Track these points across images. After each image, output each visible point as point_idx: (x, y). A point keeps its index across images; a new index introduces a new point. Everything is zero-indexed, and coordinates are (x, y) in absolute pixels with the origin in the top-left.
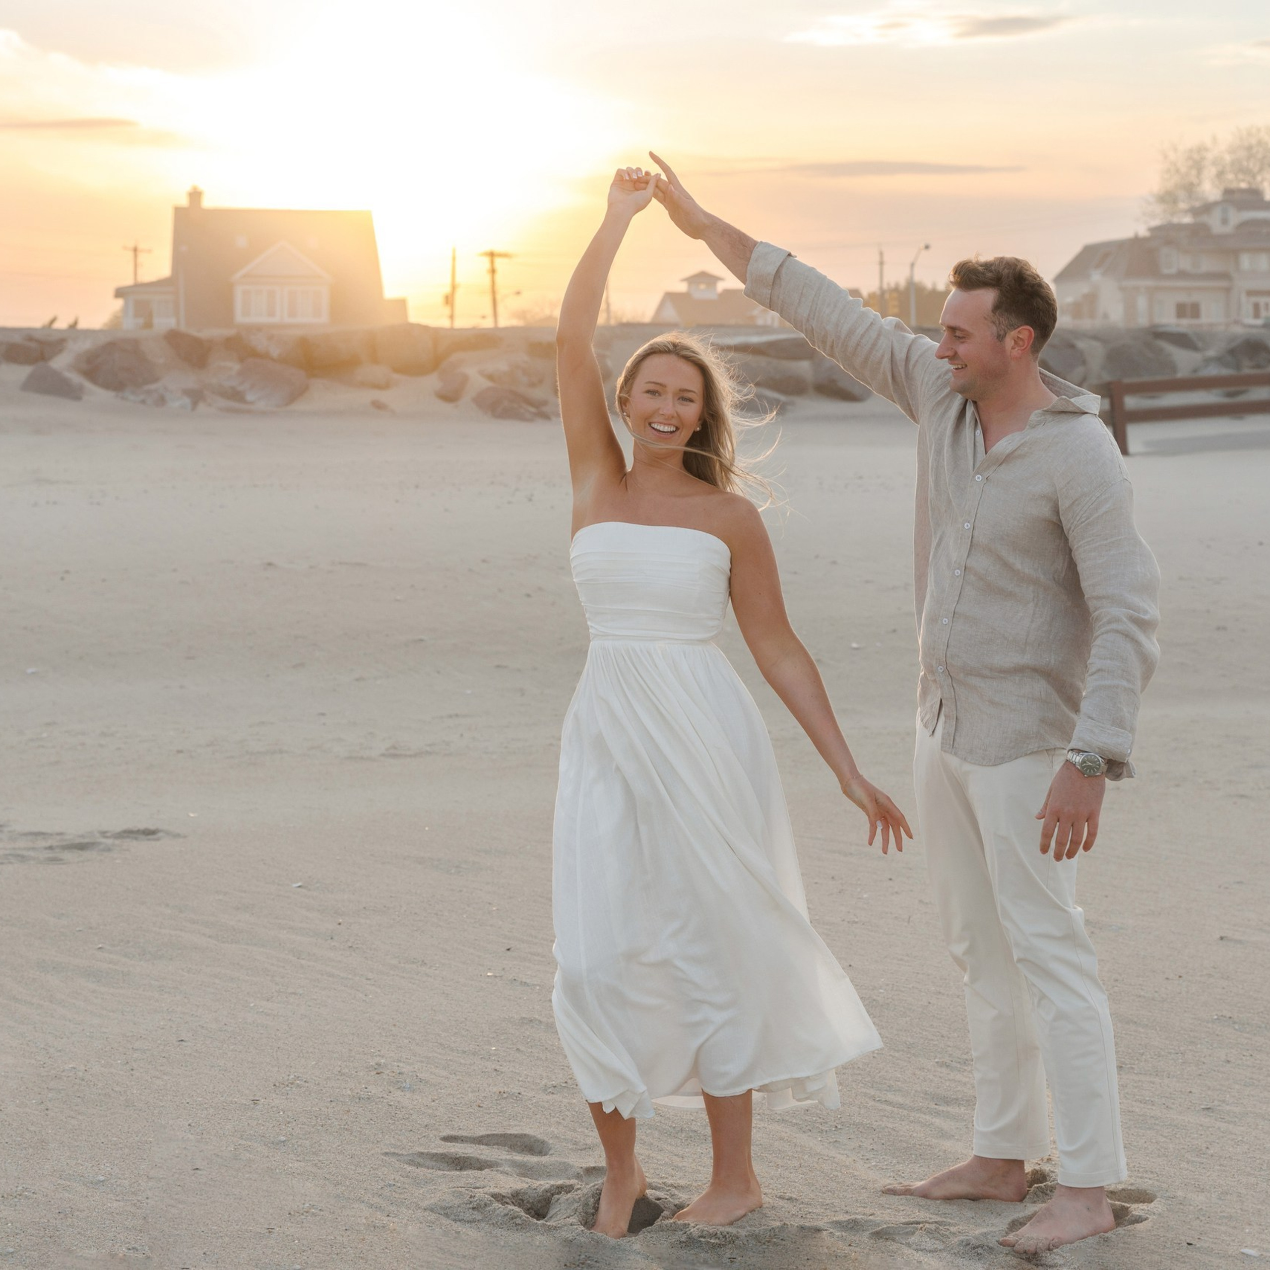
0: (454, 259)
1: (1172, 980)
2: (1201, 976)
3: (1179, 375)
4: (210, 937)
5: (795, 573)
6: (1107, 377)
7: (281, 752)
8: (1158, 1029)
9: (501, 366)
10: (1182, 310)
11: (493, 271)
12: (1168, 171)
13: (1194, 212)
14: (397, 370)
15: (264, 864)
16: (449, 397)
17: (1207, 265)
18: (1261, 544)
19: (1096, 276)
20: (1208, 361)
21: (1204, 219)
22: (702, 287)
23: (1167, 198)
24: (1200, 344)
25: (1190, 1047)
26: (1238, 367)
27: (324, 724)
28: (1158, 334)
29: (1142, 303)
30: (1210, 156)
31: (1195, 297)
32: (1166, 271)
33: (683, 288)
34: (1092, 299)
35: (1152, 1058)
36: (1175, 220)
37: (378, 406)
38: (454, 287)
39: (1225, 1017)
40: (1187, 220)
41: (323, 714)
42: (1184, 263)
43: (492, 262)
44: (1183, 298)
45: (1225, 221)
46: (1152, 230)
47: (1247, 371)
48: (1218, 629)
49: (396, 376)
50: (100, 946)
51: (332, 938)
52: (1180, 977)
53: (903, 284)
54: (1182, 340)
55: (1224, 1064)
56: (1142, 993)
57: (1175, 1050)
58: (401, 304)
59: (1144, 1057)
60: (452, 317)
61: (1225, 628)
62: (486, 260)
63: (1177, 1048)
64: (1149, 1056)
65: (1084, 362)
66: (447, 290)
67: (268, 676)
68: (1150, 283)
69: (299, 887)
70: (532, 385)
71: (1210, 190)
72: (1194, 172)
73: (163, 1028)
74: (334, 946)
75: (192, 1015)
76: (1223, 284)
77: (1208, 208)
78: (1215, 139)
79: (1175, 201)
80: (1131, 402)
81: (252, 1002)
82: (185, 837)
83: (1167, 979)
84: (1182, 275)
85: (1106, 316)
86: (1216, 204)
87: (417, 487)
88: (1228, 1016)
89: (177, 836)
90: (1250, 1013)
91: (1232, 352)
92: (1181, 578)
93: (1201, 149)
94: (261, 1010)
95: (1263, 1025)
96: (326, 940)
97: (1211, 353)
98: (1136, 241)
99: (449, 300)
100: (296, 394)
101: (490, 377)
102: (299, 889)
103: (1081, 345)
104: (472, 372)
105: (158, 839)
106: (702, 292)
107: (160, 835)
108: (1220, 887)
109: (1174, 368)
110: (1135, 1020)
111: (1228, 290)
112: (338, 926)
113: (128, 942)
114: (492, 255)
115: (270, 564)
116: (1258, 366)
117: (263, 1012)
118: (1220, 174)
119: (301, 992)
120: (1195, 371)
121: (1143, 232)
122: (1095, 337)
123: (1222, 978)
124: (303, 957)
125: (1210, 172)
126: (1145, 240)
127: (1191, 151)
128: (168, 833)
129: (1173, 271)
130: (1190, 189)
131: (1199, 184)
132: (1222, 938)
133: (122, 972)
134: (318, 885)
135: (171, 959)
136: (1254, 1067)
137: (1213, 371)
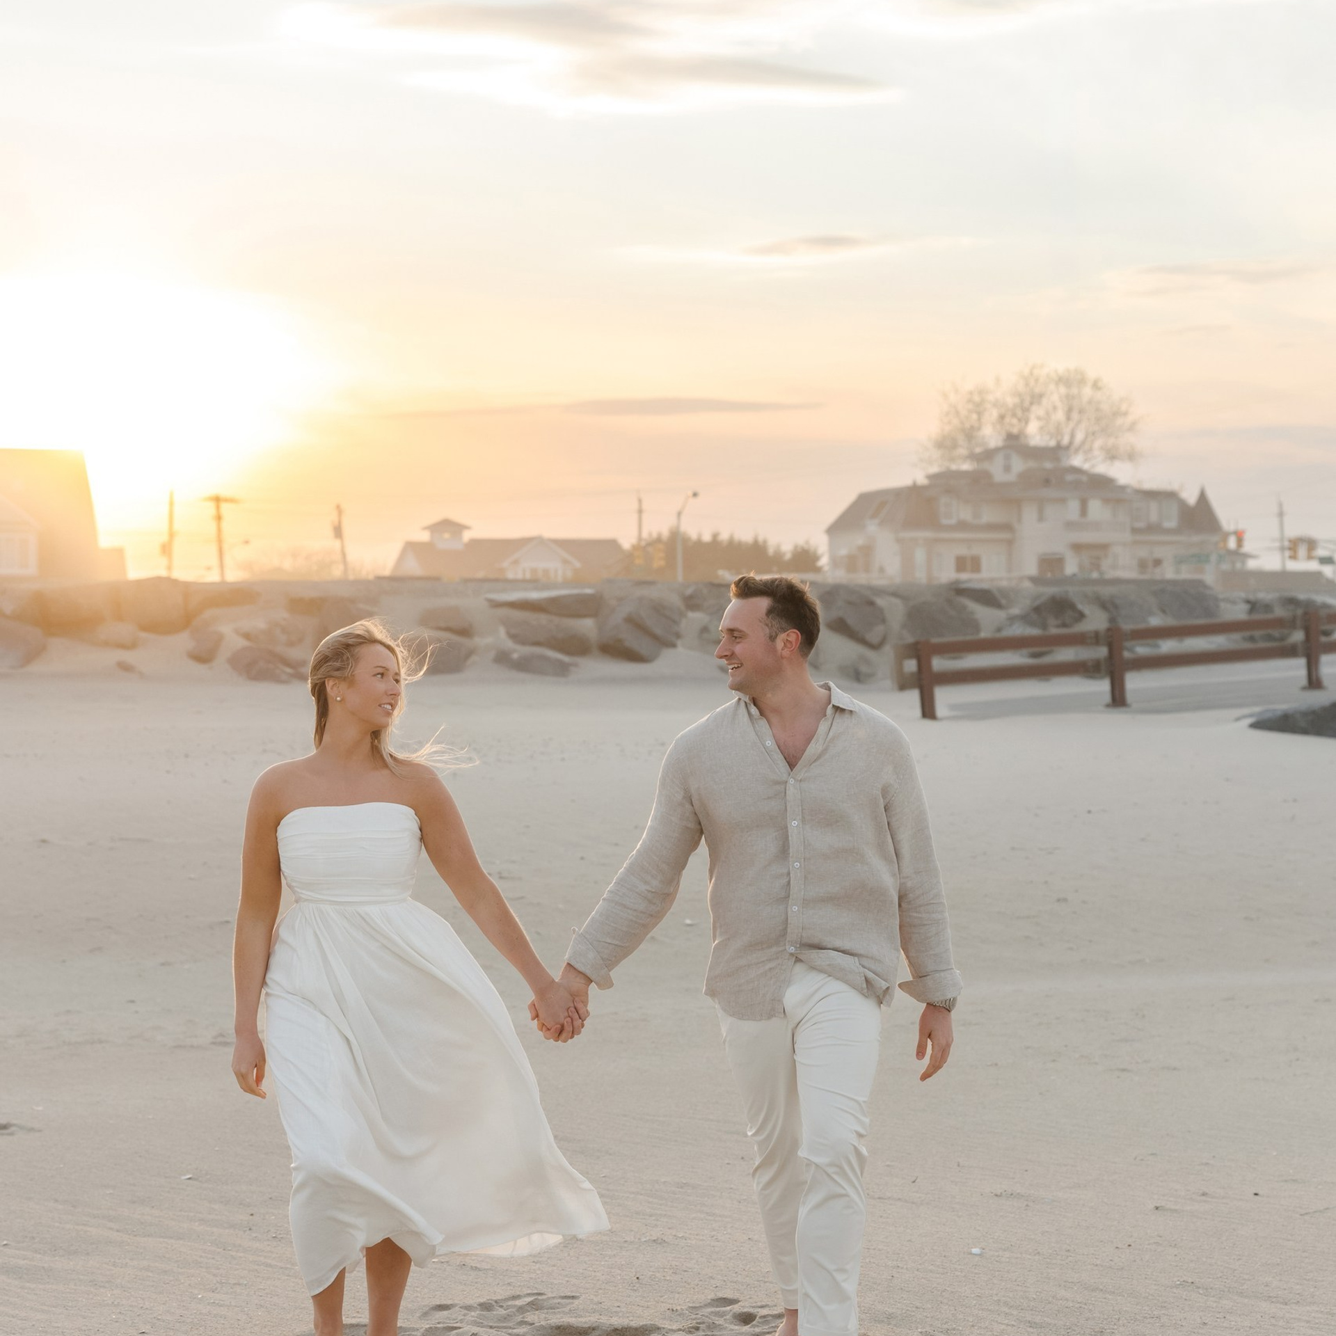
0: (171, 504)
1: (1122, 1248)
2: (1149, 1244)
3: (983, 635)
4: (118, 1231)
5: (616, 845)
6: (910, 639)
7: (101, 1042)
8: (1126, 1295)
9: (258, 624)
10: (961, 564)
11: (219, 518)
12: (947, 414)
13: (972, 457)
14: (146, 628)
15: (140, 1156)
16: (203, 657)
17: (989, 515)
18: (1089, 812)
19: (872, 527)
20: (1012, 619)
21: (986, 466)
22: (447, 536)
23: (945, 444)
24: (1003, 602)
25: (1163, 1312)
26: (1044, 626)
27: (137, 1012)
28: (959, 590)
29: (920, 555)
30: (990, 397)
31: (976, 550)
32: (945, 521)
33: (425, 537)
34: (867, 550)
35: (1129, 1323)
36: (954, 467)
37: (125, 667)
38: (172, 535)
39: (1187, 1282)
40: (966, 466)
41: (132, 1002)
42: (965, 513)
43: (218, 508)
44: (963, 551)
45: (1007, 468)
46: (930, 477)
47: (1054, 631)
48: (1059, 900)
49: (143, 635)
50: (5, 1242)
51: (250, 1229)
52: (1129, 1246)
53: (665, 533)
54: (987, 597)
55: (1201, 1326)
56: (1098, 1262)
57: (1149, 1314)
58: (119, 553)
59: (1121, 1322)
60: (169, 568)
61: (1065, 900)
62: (211, 506)
63: (1150, 1312)
64: (1125, 1321)
65: (884, 621)
66: (165, 538)
67: (64, 961)
68: (928, 534)
69: (190, 1179)
70: (291, 644)
71: (991, 436)
72: (975, 416)
73: (117, 1322)
74: (256, 1237)
75: (142, 1307)
76: (1005, 535)
77: (989, 454)
78: (998, 381)
79: (954, 446)
80: (939, 664)
81: (199, 1294)
82: (40, 1131)
83: (1117, 1248)
84: (962, 526)
85: (882, 570)
86: (997, 450)
87: (187, 756)
88: (1190, 1280)
89: (31, 1130)
90: (1209, 1278)
91: (1037, 610)
92: (1013, 849)
93: (982, 392)
94: (212, 1301)
95: (1226, 1290)
96: (245, 1231)
97: (1016, 611)
98: (914, 489)
99: (166, 549)
100: (32, 655)
101: (247, 636)
102: (190, 1181)
103: (880, 602)
104: (226, 629)
105: (12, 1134)
106: (446, 542)
107: (13, 1129)
108: (1135, 1159)
109: (975, 625)
110: (1101, 1287)
111: (1010, 543)
112: (251, 1217)
113: (33, 1238)
114: (217, 500)
115: (44, 841)
116: (1064, 625)
117: (214, 1303)
118: (1002, 417)
119: (246, 1282)
120: (999, 630)
121: (921, 480)
122: (895, 594)
123: (1171, 1246)
124: (230, 1248)
125: (992, 414)
126: (923, 488)
127: (971, 393)
128: (21, 1128)
129: (953, 521)
130: (970, 434)
131: (979, 429)
132: (1157, 1208)
133: (43, 1267)
134: (208, 1177)
135: (88, 1254)
136: (1231, 1328)
137: (1018, 630)
